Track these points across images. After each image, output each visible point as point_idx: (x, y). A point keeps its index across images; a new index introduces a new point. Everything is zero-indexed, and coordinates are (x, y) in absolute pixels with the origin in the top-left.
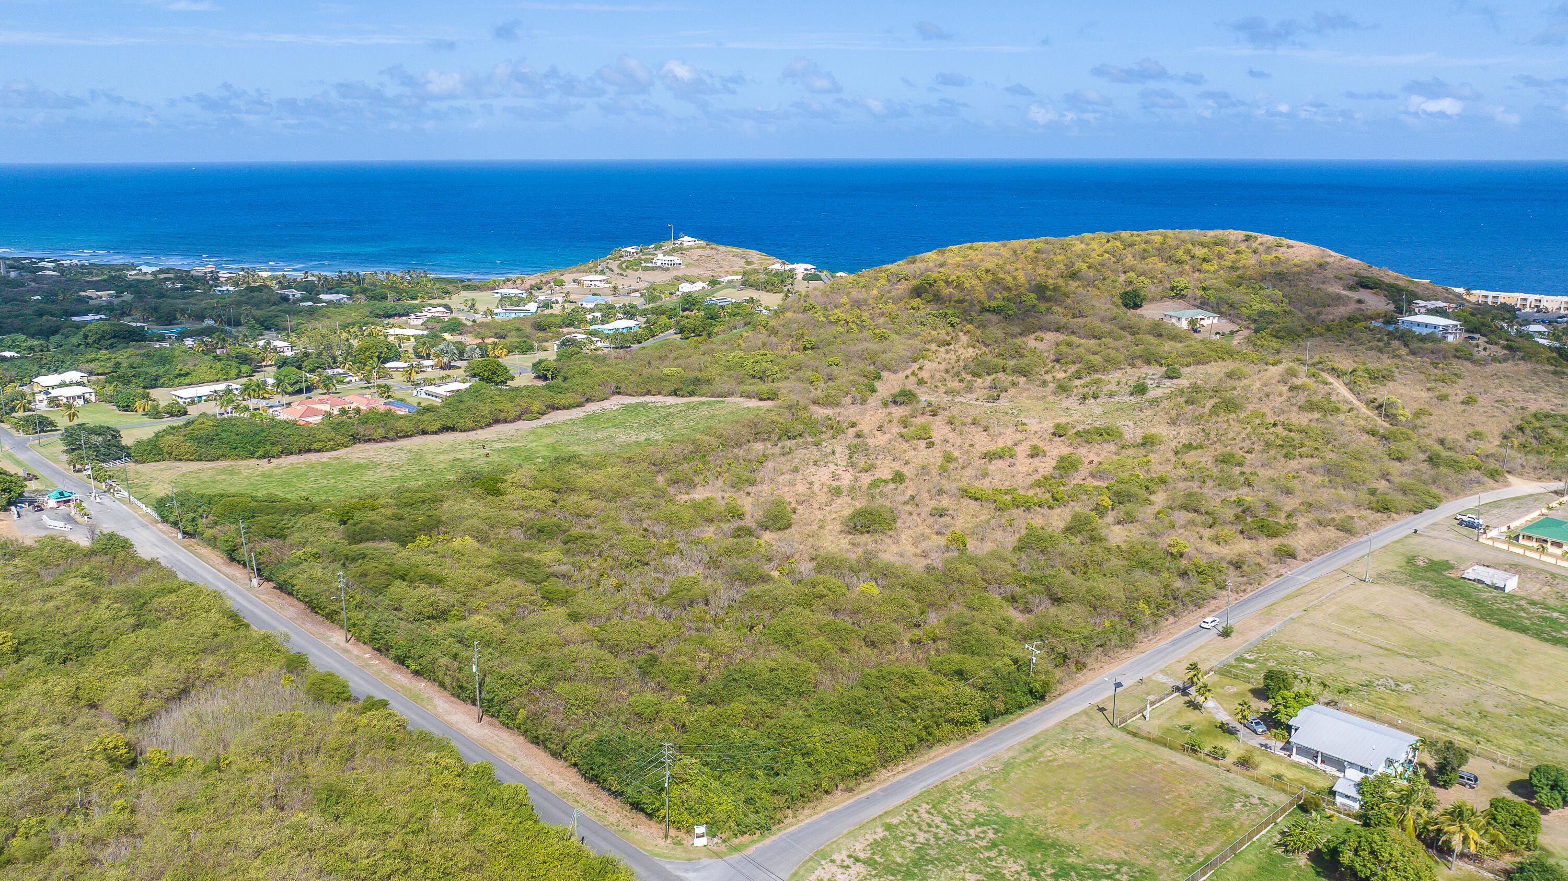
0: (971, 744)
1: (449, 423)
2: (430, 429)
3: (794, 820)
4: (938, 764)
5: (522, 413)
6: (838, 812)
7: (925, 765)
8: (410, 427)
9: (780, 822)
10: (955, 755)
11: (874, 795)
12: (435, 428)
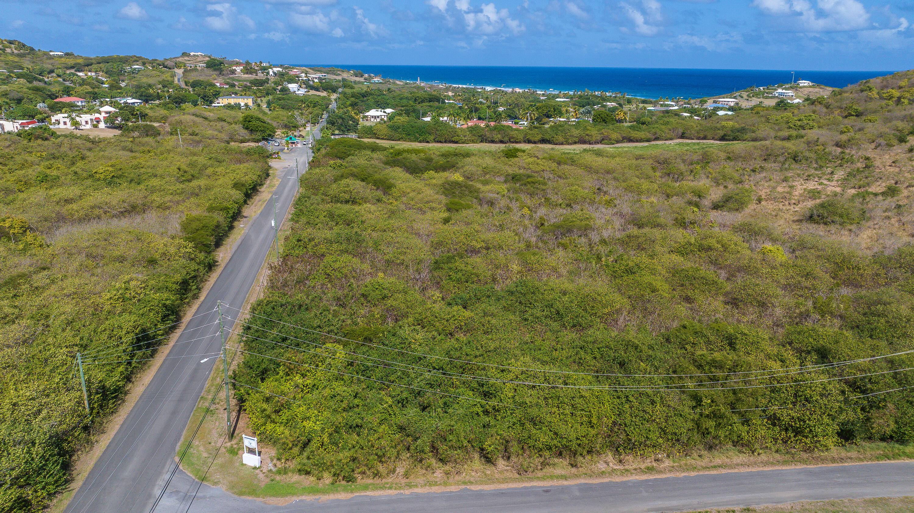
0: (800, 467)
1: (547, 137)
2: (532, 139)
3: (404, 481)
4: (714, 478)
5: (603, 140)
6: (480, 495)
7: (693, 474)
8: (521, 137)
9: (377, 474)
10: (759, 474)
11: (563, 490)
12: (536, 139)
